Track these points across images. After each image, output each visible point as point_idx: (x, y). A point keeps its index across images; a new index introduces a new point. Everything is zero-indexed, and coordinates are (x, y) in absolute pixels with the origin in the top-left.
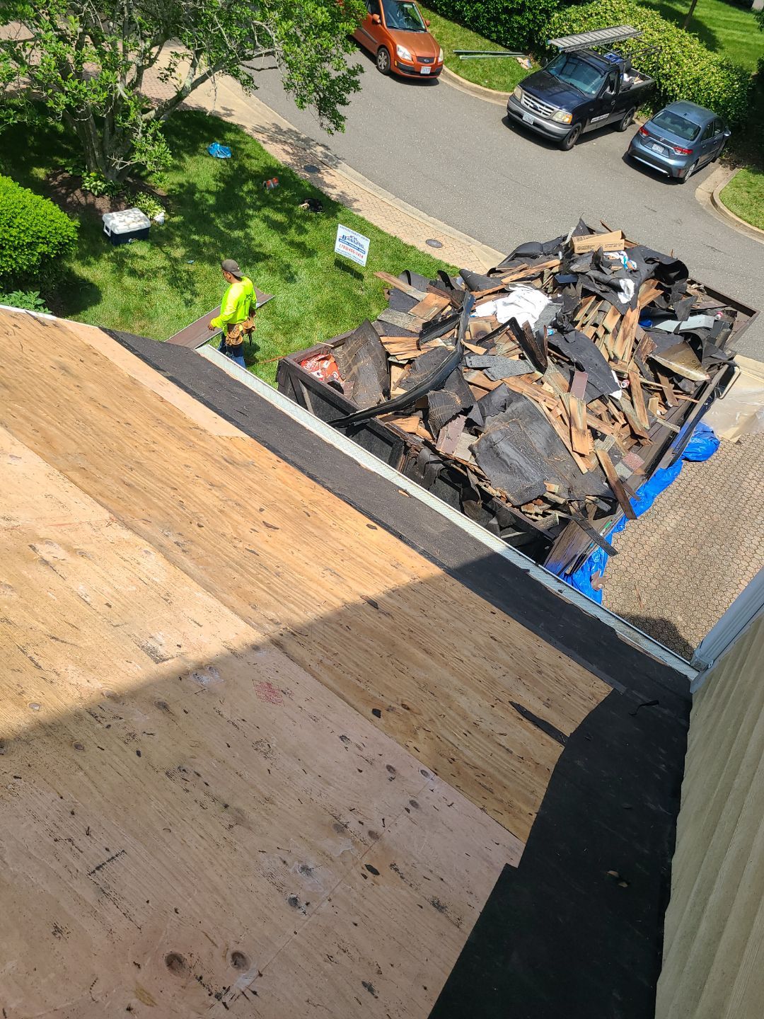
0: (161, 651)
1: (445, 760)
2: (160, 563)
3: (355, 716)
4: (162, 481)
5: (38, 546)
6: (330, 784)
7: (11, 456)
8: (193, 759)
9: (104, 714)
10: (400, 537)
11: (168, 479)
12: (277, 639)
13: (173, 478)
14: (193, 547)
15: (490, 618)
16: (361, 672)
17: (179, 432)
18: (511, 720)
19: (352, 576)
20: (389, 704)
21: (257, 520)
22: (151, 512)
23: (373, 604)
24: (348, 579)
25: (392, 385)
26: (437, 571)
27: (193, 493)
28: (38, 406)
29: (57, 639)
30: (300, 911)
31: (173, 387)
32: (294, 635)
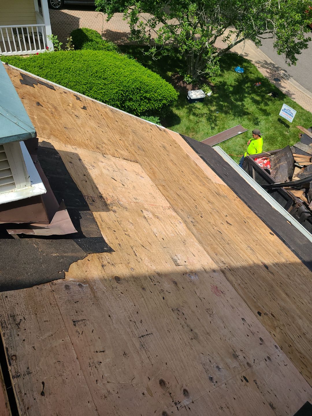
0: (179, 262)
1: (287, 345)
2: (184, 228)
3: (250, 312)
4: (191, 196)
5: (144, 211)
6: (234, 337)
7: (141, 176)
8: (182, 307)
9: (154, 279)
10: (284, 241)
11: (193, 196)
12: (224, 270)
13: (195, 196)
14: (197, 224)
16: (256, 294)
17: (200, 179)
19: (259, 253)
20: (266, 312)
21: (224, 220)
22: (184, 207)
23: (266, 267)
24: (257, 254)
25: (294, 175)
26: (298, 260)
27: (201, 204)
28: (153, 160)
29: (144, 247)
30: (213, 384)
31: (201, 160)
32: (230, 270)
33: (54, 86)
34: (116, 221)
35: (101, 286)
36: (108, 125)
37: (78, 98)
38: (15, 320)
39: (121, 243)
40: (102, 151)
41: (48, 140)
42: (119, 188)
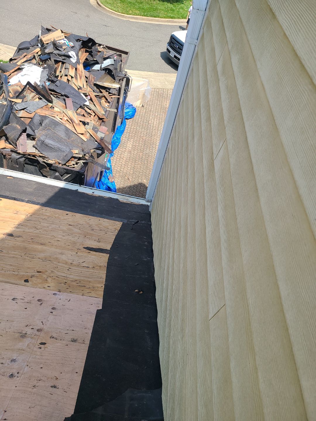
1: (63, 284)
3: (16, 287)
15: (66, 217)
16: (13, 267)
18: (86, 254)
20: (31, 275)
23: (11, 235)
26: (37, 207)
30: (16, 378)
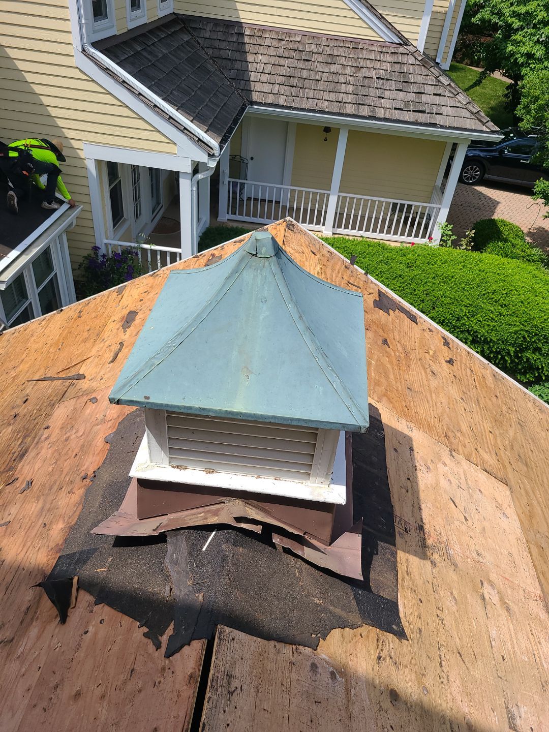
0: (518, 722)
5: (485, 584)
7: (504, 513)
28: (538, 488)
29: (461, 656)
33: (418, 318)
34: (431, 583)
35: (364, 695)
36: (480, 399)
37: (446, 344)
38: (229, 684)
39: (423, 629)
40: (451, 443)
41: (377, 403)
42: (457, 523)
